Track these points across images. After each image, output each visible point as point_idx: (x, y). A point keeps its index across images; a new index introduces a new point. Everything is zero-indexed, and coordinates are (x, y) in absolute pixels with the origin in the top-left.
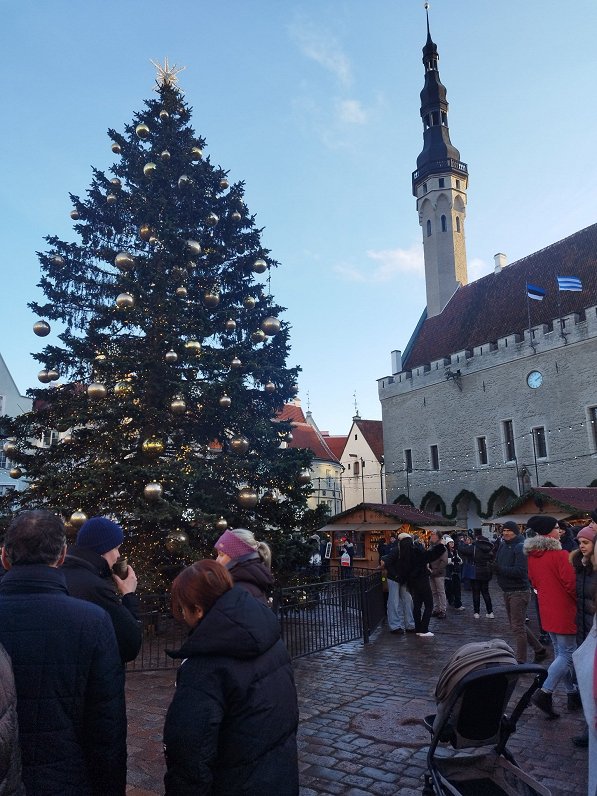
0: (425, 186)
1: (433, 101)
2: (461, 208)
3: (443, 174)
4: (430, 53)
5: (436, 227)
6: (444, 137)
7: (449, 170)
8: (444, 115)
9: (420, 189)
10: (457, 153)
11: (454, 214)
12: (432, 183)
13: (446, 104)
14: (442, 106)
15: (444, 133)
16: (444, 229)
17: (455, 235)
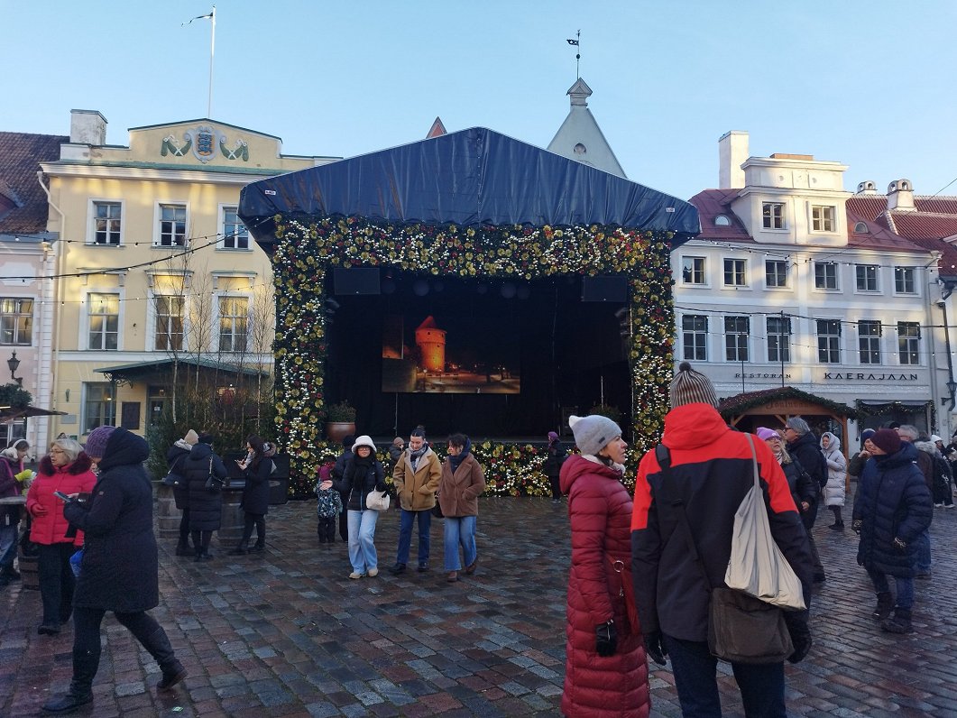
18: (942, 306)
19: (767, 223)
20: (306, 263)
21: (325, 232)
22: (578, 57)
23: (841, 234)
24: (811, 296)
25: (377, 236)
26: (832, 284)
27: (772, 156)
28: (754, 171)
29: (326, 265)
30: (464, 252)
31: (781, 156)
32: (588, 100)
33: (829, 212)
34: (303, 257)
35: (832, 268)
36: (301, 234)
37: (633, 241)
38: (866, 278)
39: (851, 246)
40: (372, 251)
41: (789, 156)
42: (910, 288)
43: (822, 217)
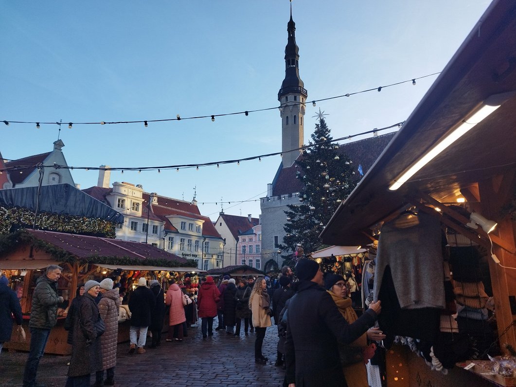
0: (287, 98)
1: (292, 53)
2: (303, 113)
3: (297, 94)
4: (291, 26)
5: (291, 121)
6: (297, 74)
7: (300, 92)
8: (297, 61)
9: (284, 99)
10: (303, 84)
11: (300, 115)
12: (291, 97)
13: (299, 56)
14: (297, 57)
15: (297, 71)
16: (295, 122)
17: (300, 126)
18: (164, 239)
19: (119, 206)
20: (6, 223)
21: (14, 212)
22: (60, 130)
23: (139, 213)
24: (130, 233)
25: (32, 215)
26: (135, 229)
27: (123, 183)
28: (117, 187)
29: (13, 224)
30: (59, 223)
31: (125, 183)
32: (62, 148)
33: (138, 204)
34: (5, 220)
35: (136, 223)
36: (5, 212)
37: (107, 224)
38: (145, 228)
39: (142, 217)
40: (30, 220)
41: (128, 184)
42: (156, 233)
43: (135, 206)
